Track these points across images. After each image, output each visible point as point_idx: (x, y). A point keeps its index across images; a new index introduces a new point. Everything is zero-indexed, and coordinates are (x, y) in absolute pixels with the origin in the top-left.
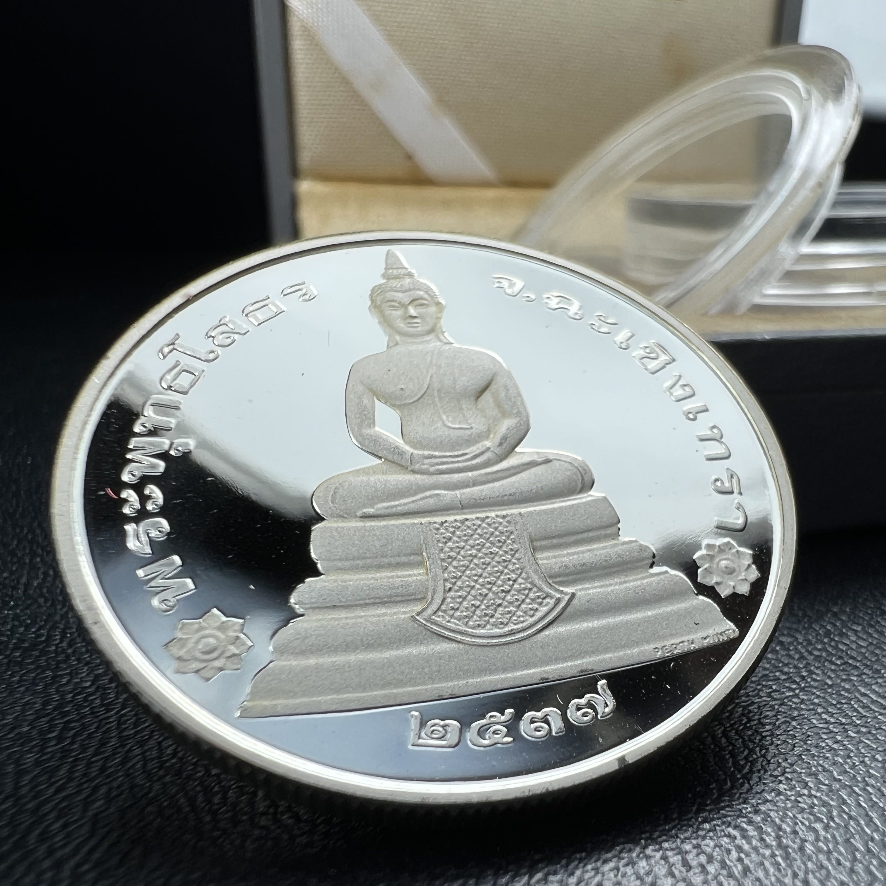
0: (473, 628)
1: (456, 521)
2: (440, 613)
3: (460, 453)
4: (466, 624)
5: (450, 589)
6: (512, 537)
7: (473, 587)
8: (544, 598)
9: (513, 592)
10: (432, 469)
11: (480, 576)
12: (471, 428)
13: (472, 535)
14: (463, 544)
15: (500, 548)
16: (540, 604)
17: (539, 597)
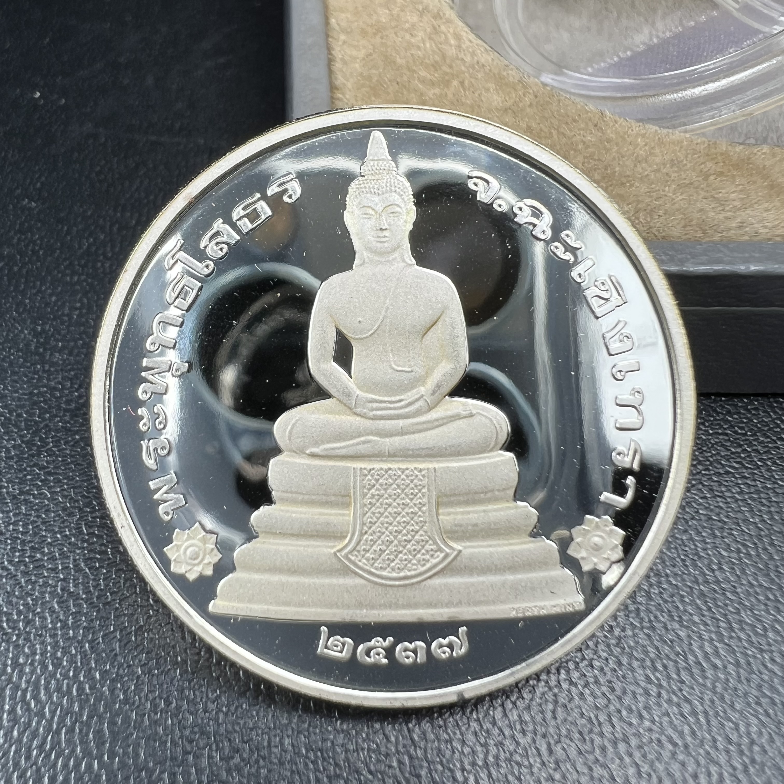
0: (376, 569)
1: (381, 469)
2: (356, 553)
3: (398, 398)
4: (372, 565)
5: (366, 533)
6: (423, 490)
7: (383, 533)
8: (436, 551)
9: (413, 542)
10: (371, 414)
11: (391, 524)
12: (412, 371)
13: (392, 484)
14: (382, 492)
15: (411, 500)
16: (432, 556)
17: (432, 550)
